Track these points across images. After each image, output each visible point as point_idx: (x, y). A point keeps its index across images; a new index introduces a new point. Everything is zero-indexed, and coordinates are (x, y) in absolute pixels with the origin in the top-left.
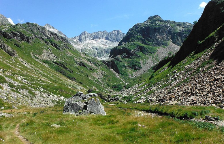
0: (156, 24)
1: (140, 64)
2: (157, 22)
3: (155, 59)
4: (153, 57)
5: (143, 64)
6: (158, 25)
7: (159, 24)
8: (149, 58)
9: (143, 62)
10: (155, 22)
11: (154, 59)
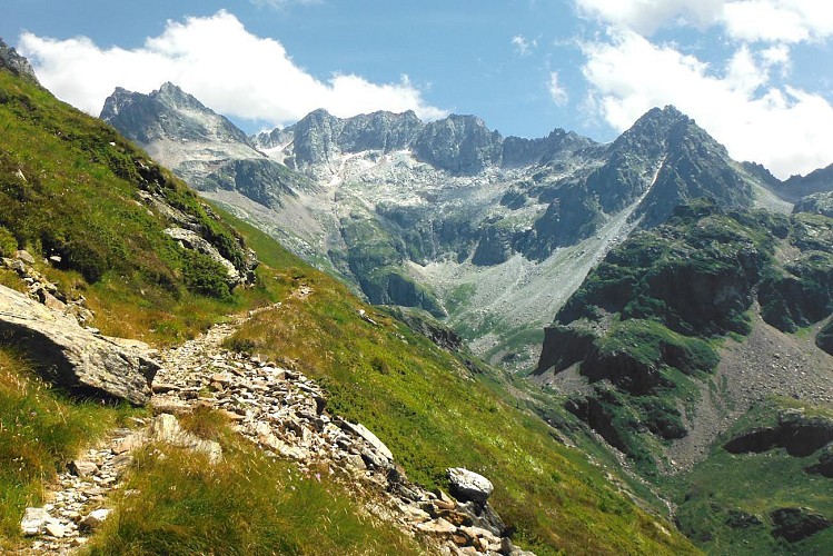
0: (710, 254)
1: (679, 415)
2: (715, 246)
3: (721, 396)
4: (711, 385)
5: (689, 418)
6: (720, 259)
7: (721, 253)
8: (701, 391)
9: (687, 410)
10: (708, 243)
11: (718, 398)
